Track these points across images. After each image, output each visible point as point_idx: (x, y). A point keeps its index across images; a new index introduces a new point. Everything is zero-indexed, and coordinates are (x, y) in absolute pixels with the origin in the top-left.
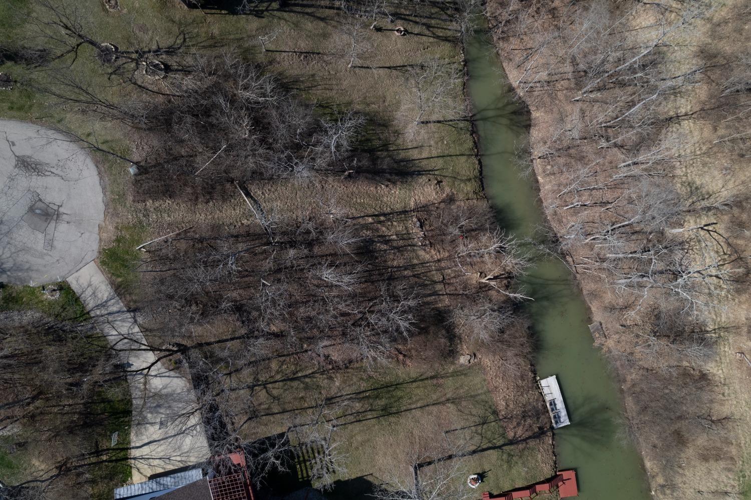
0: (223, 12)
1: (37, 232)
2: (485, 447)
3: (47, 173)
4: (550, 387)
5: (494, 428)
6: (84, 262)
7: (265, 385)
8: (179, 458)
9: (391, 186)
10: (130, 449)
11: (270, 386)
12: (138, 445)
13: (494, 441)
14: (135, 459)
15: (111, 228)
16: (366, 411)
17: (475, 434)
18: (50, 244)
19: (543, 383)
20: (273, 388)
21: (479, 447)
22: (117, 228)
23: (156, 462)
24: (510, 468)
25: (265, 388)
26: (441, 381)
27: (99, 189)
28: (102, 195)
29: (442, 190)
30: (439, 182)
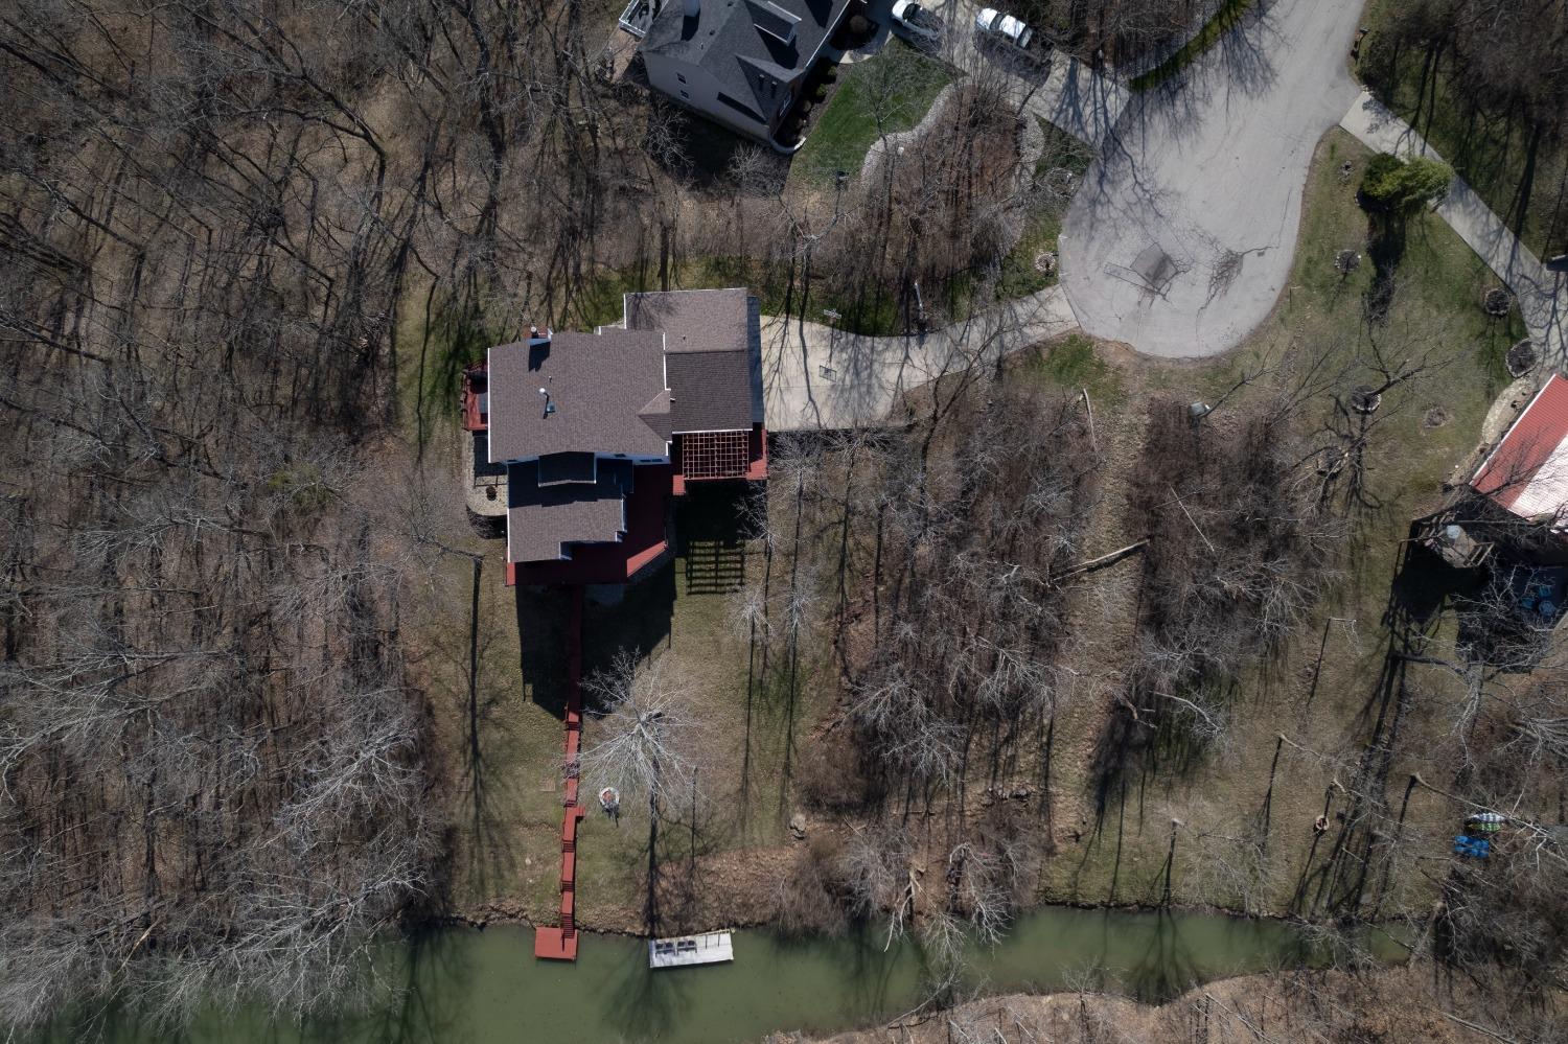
0: (1400, 568)
1: (1132, 259)
2: (658, 824)
3: (1213, 289)
4: (716, 947)
5: (681, 846)
6: (1081, 313)
7: (845, 522)
8: (775, 385)
9: (1088, 763)
10: (801, 320)
11: (842, 528)
12: (805, 332)
13: (663, 841)
14: (786, 323)
15: (1121, 360)
16: (765, 656)
17: (680, 814)
18: (1114, 273)
19: (726, 938)
20: (836, 534)
21: (660, 816)
22: (1119, 368)
23: (775, 351)
24: (613, 857)
25: (840, 522)
26: (777, 778)
27: (1179, 354)
28: (1169, 356)
29: (1065, 840)
30: (1077, 837)
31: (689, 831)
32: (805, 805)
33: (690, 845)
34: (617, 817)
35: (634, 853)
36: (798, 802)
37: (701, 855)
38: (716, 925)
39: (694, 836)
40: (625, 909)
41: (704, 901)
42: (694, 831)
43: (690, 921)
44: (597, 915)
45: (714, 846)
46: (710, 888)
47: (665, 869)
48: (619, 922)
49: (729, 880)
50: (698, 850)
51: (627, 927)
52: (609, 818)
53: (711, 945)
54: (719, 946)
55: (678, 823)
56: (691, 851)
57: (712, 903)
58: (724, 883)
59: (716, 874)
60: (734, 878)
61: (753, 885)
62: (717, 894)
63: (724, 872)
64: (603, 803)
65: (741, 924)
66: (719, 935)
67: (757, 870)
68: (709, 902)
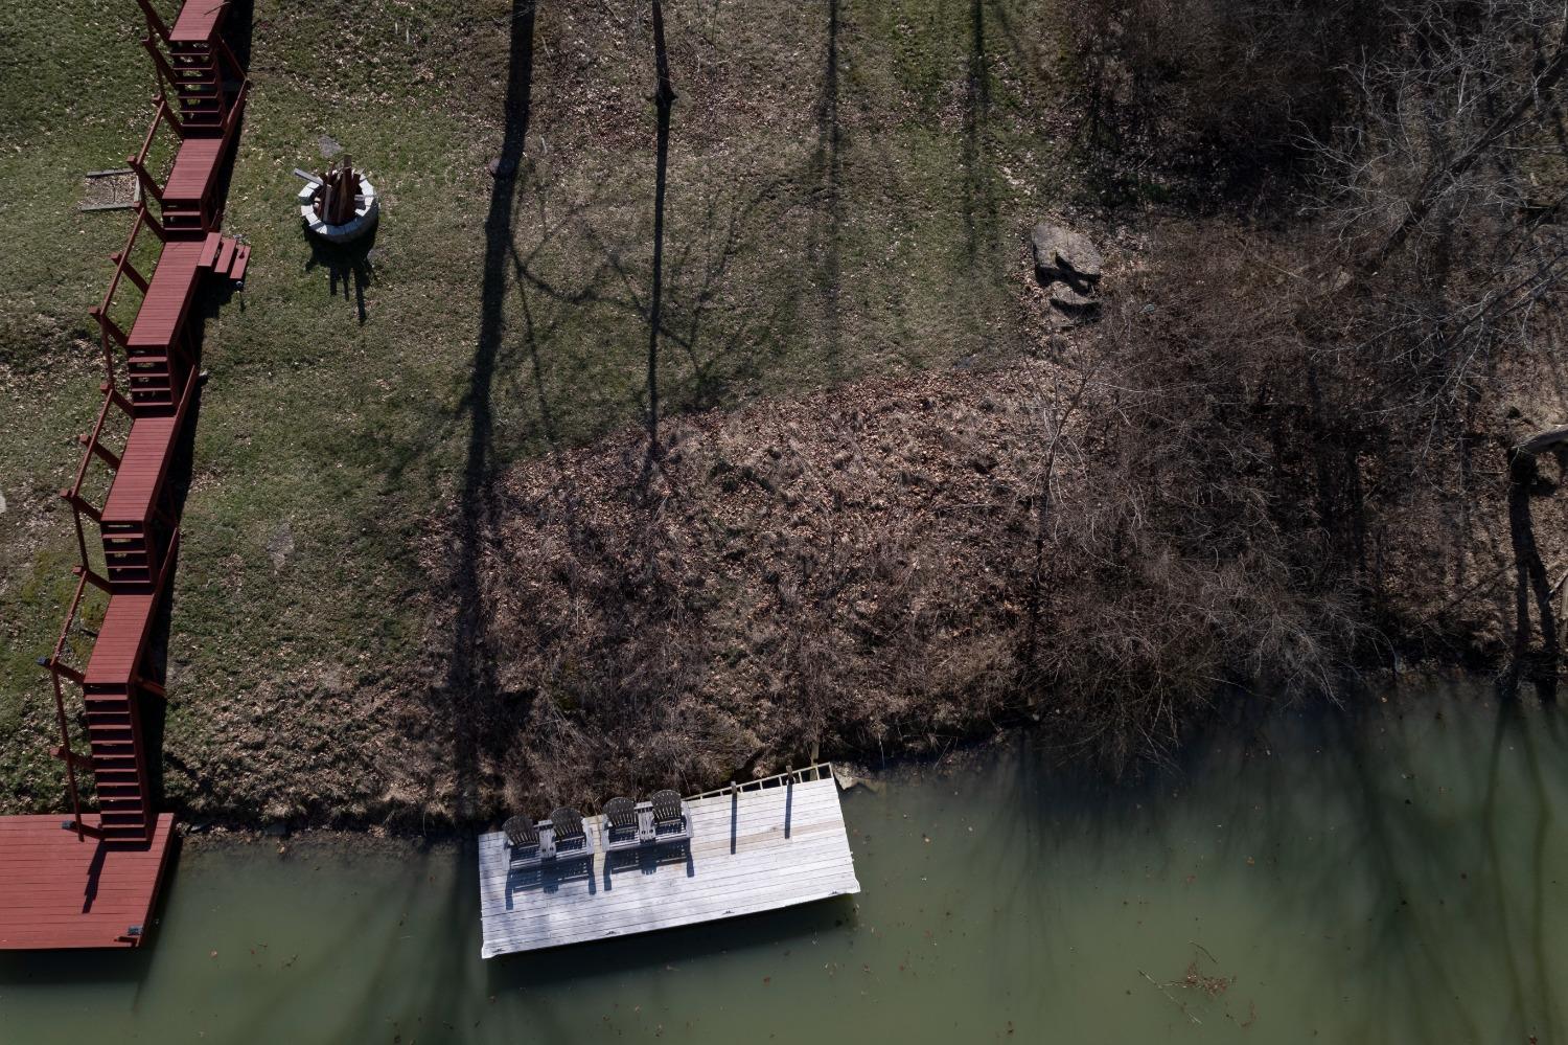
2: (511, 304)
4: (781, 845)
5: (605, 378)
13: (529, 363)
17: (599, 260)
19: (819, 804)
21: (521, 270)
24: (327, 450)
26: (953, 118)
31: (636, 323)
32: (1077, 200)
33: (641, 376)
34: (363, 283)
35: (407, 426)
36: (1049, 192)
37: (687, 409)
38: (770, 744)
39: (659, 339)
40: (378, 680)
41: (713, 617)
42: (657, 320)
43: (657, 728)
44: (258, 721)
45: (740, 372)
46: (742, 553)
47: (532, 480)
48: (355, 755)
49: (818, 510)
50: (675, 391)
51: (387, 778)
52: (334, 291)
53: (754, 838)
54: (794, 838)
55: (589, 295)
56: (646, 398)
57: (750, 625)
58: (795, 526)
59: (764, 485)
60: (839, 497)
61: (919, 530)
62: (773, 580)
63: (793, 477)
64: (313, 219)
65: (880, 730)
66: (790, 792)
67: (926, 460)
68: (738, 624)
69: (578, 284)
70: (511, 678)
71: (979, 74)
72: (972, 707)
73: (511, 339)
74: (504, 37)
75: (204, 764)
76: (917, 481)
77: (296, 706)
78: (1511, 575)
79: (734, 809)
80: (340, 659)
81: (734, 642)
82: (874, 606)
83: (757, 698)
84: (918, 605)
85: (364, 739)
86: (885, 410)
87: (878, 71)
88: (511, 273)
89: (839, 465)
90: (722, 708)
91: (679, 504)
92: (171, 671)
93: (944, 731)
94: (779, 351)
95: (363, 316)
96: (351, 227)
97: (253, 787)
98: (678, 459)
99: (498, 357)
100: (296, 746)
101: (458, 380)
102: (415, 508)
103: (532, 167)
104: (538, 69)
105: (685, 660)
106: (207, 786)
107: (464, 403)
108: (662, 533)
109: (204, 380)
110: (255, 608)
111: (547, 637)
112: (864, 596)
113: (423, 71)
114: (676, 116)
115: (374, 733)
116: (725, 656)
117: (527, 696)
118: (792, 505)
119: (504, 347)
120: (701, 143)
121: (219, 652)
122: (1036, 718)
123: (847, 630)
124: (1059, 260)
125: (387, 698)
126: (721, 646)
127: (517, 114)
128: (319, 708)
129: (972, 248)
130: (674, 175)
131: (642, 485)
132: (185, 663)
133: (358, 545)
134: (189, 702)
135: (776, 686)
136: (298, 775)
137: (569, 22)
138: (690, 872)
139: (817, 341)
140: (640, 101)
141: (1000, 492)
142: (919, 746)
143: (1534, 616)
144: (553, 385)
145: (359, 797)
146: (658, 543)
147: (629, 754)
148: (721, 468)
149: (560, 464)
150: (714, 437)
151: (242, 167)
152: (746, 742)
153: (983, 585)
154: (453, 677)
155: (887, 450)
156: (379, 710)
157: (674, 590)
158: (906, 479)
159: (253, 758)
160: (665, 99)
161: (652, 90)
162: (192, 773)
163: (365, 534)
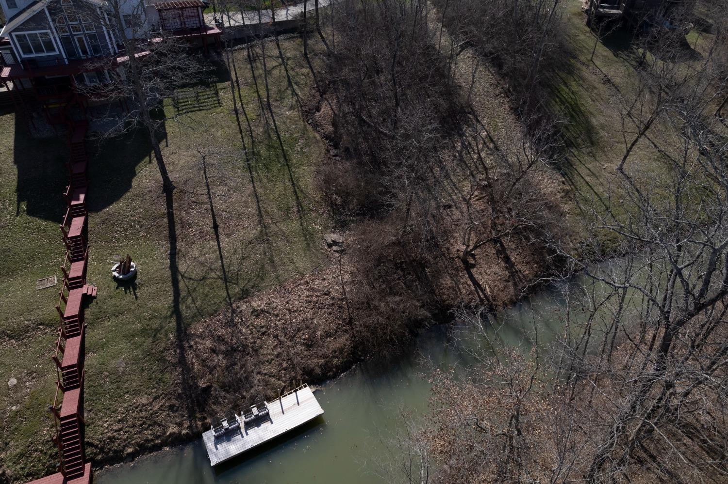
4: (297, 408)
13: (190, 299)
17: (206, 269)
21: (183, 276)
26: (296, 216)
31: (220, 282)
32: (333, 227)
33: (225, 294)
34: (135, 289)
37: (240, 299)
38: (287, 383)
39: (228, 284)
40: (160, 396)
41: (261, 351)
42: (226, 280)
43: (252, 387)
44: (119, 421)
45: (253, 287)
46: (265, 332)
47: (198, 328)
48: (155, 423)
49: (284, 315)
50: (236, 295)
51: (166, 427)
52: (126, 293)
53: (289, 408)
54: (300, 405)
55: (204, 278)
56: (228, 299)
57: (273, 351)
58: (279, 321)
59: (268, 312)
60: (289, 310)
61: (314, 314)
62: (276, 336)
63: (275, 308)
64: (117, 275)
65: (318, 371)
66: (296, 394)
67: (311, 296)
68: (269, 351)
69: (200, 276)
70: (202, 384)
71: (299, 205)
72: (343, 358)
73: (183, 294)
74: (166, 220)
75: (101, 442)
76: (310, 302)
77: (132, 413)
78: (473, 288)
79: (281, 403)
80: (146, 393)
81: (269, 357)
82: (307, 336)
83: (280, 371)
84: (319, 333)
85: (158, 416)
86: (297, 286)
87: (273, 209)
88: (180, 277)
89: (287, 303)
90: (270, 376)
91: (243, 323)
92: (85, 415)
93: (337, 367)
94: (262, 279)
95: (137, 298)
96: (129, 274)
97: (119, 445)
98: (241, 312)
99: (180, 299)
100: (134, 426)
101: (169, 307)
102: (163, 344)
103: (180, 250)
104: (177, 227)
105: (256, 365)
106: (102, 450)
107: (173, 313)
108: (241, 332)
109: (87, 326)
110: (114, 386)
111: (212, 370)
112: (303, 334)
113: (142, 234)
114: (220, 230)
115: (160, 414)
116: (267, 361)
117: (209, 388)
118: (277, 315)
119: (181, 296)
120: (229, 235)
121: (103, 404)
122: (363, 358)
123: (301, 345)
124: (332, 241)
125: (163, 401)
126: (266, 359)
127: (173, 239)
128: (141, 411)
129: (308, 244)
130: (222, 244)
131: (232, 320)
132: (90, 411)
133: (146, 359)
134: (93, 423)
135: (285, 365)
136: (135, 436)
137: (184, 214)
138: (272, 423)
139: (273, 275)
140: (208, 228)
141: (333, 298)
142: (331, 373)
143: (482, 296)
144: (199, 303)
145: (158, 437)
146: (240, 335)
147: (244, 397)
148: (254, 311)
149: (205, 322)
150: (250, 304)
151: (89, 267)
152: (280, 384)
153: (336, 324)
154: (184, 389)
155: (299, 296)
156: (162, 406)
157: (248, 346)
158: (307, 302)
159: (119, 434)
160: (216, 227)
161: (212, 225)
162: (96, 447)
163: (148, 355)
